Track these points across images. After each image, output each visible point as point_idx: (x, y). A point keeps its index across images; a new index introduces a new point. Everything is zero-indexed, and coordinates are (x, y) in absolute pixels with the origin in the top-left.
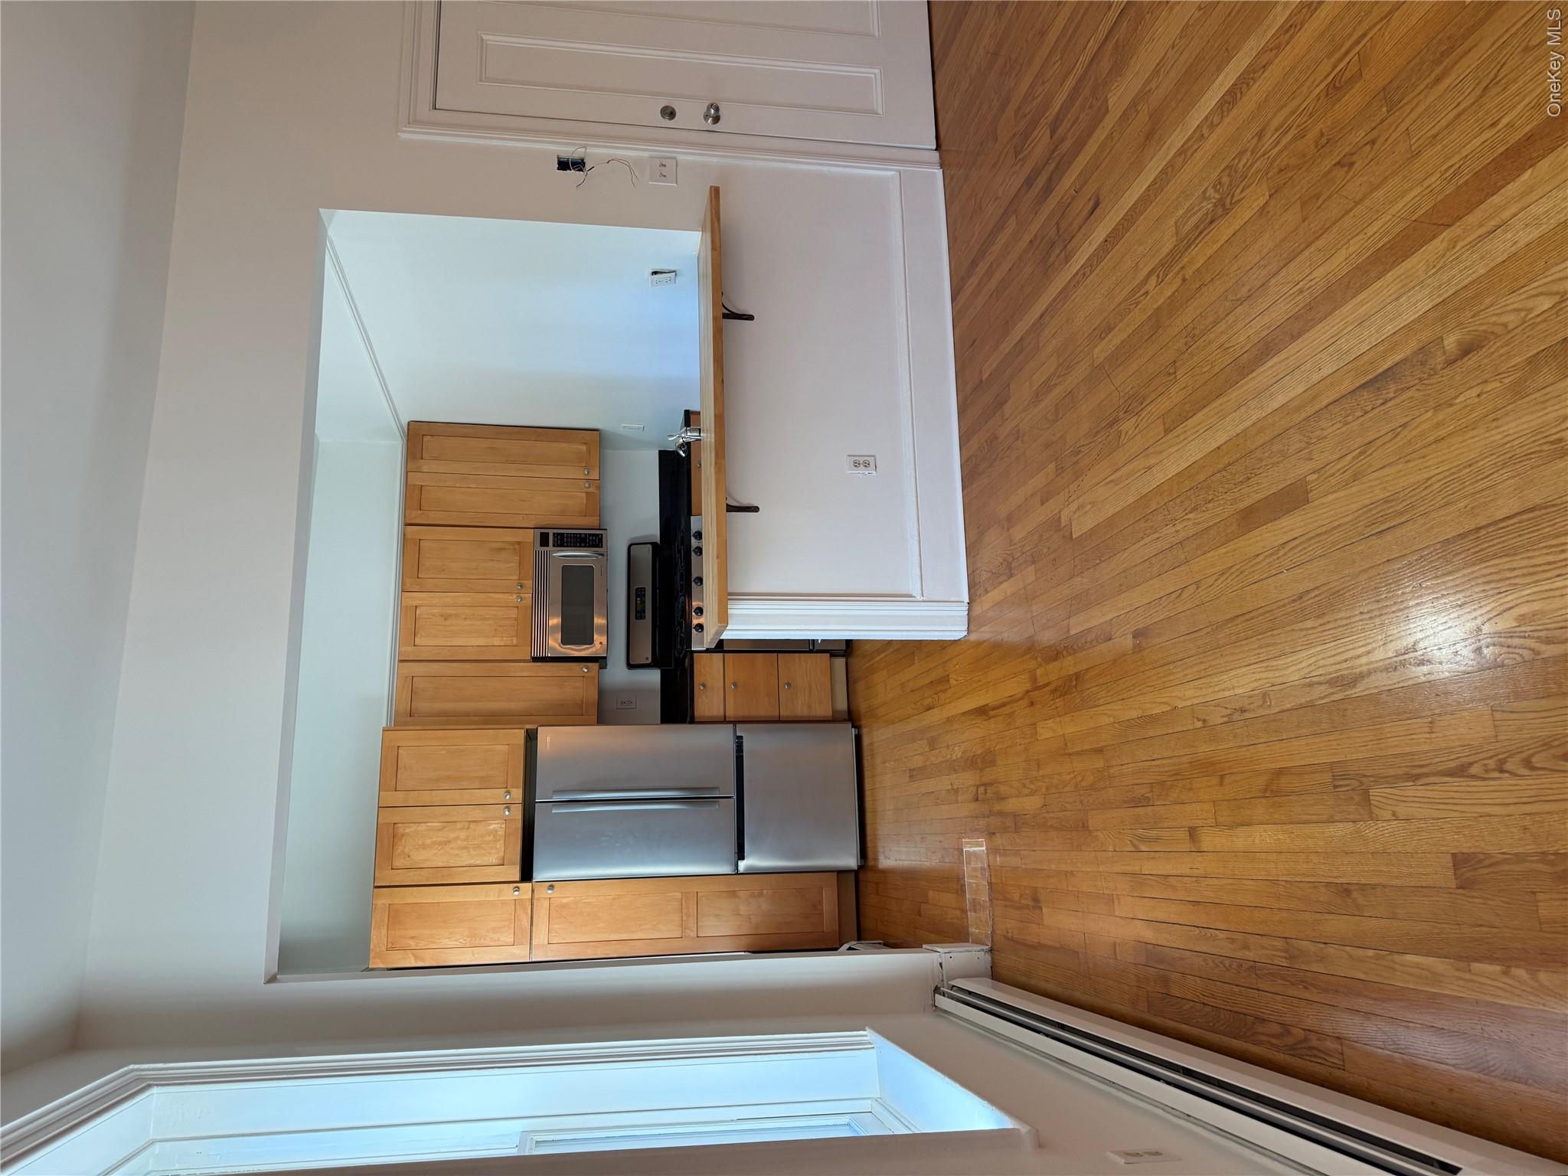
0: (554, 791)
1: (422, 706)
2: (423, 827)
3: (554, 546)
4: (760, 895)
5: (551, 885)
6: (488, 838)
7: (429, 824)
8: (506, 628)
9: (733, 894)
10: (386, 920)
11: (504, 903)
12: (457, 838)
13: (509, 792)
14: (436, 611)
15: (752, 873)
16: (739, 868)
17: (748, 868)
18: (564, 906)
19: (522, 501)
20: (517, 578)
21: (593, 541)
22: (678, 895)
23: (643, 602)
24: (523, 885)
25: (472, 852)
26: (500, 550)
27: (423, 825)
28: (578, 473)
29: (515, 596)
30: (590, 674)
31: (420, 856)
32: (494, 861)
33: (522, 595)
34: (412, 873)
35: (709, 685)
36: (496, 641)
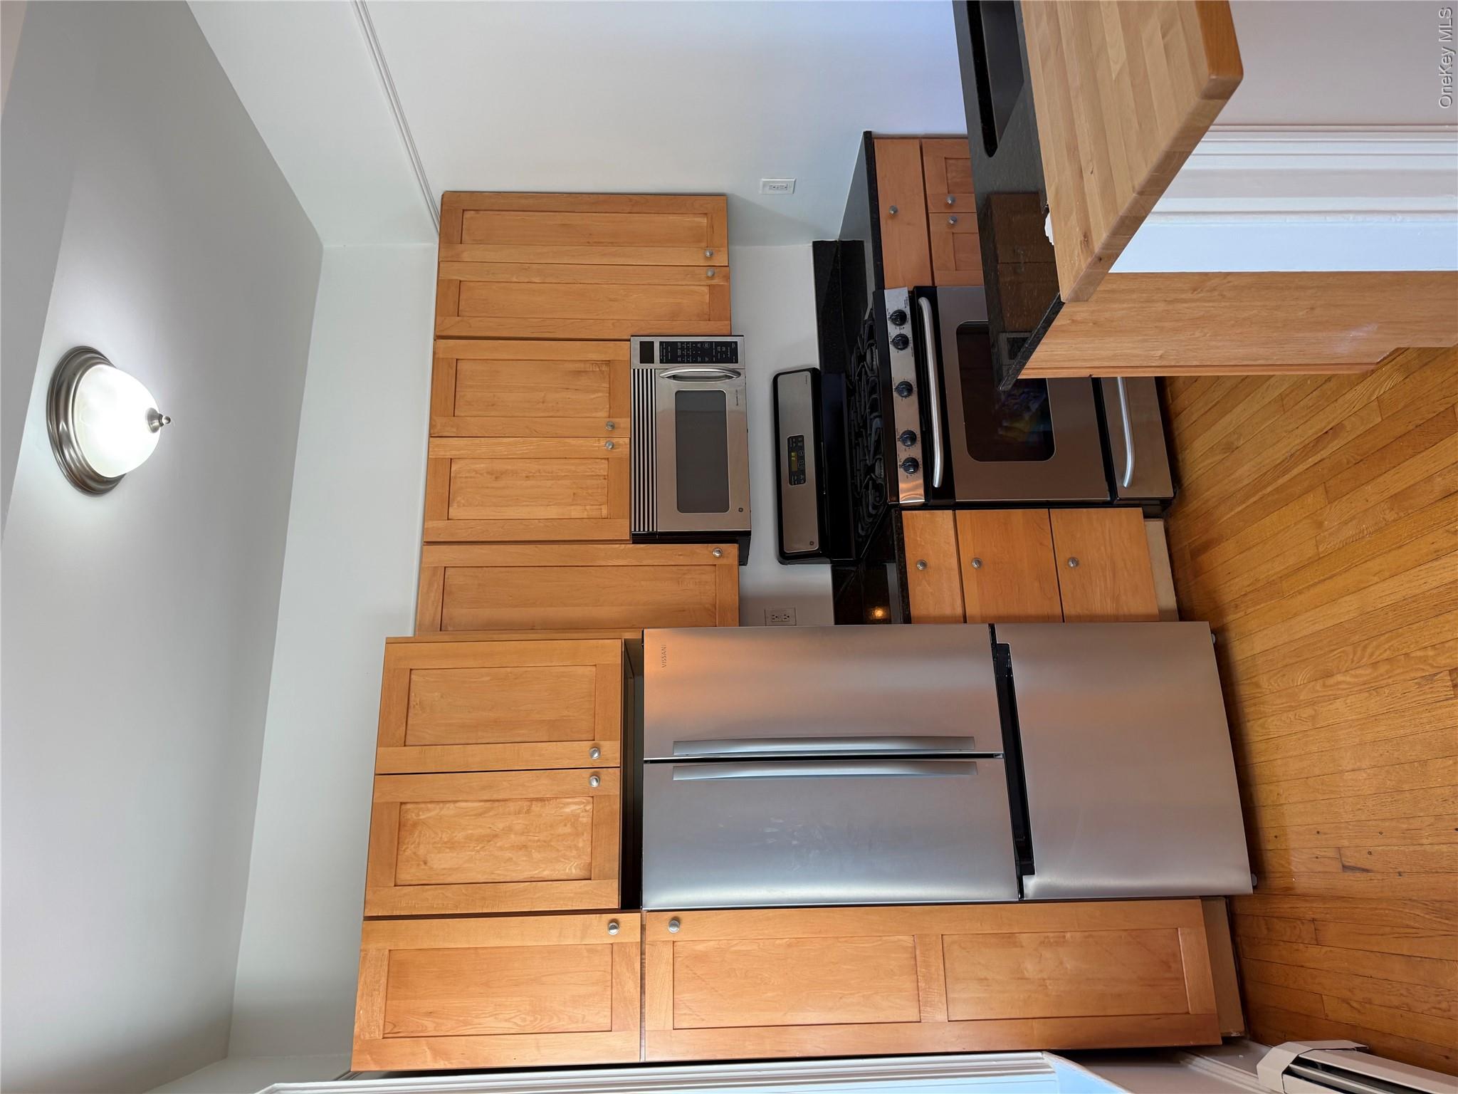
0: (675, 743)
1: (460, 613)
2: (450, 810)
3: (662, 362)
4: (1061, 942)
5: (675, 916)
6: (562, 830)
7: (458, 805)
8: (590, 491)
9: (1009, 939)
10: (384, 980)
11: (592, 950)
12: (509, 829)
13: (597, 748)
14: (481, 466)
15: (1048, 899)
16: (1025, 891)
17: (1041, 889)
18: (700, 958)
19: (611, 300)
20: (606, 414)
21: (722, 352)
22: (907, 940)
23: (801, 458)
24: (623, 917)
25: (536, 855)
26: (579, 373)
27: (452, 806)
28: (693, 257)
29: (603, 442)
30: (724, 561)
31: (443, 862)
32: (574, 871)
33: (615, 440)
34: (430, 893)
35: (932, 562)
36: (576, 512)
